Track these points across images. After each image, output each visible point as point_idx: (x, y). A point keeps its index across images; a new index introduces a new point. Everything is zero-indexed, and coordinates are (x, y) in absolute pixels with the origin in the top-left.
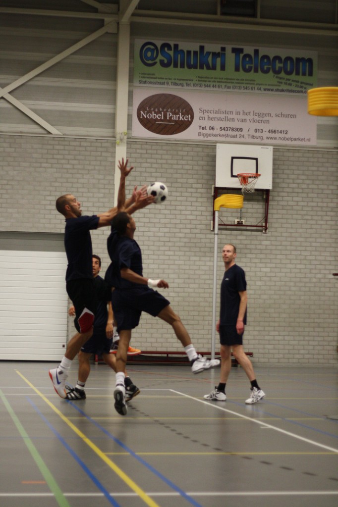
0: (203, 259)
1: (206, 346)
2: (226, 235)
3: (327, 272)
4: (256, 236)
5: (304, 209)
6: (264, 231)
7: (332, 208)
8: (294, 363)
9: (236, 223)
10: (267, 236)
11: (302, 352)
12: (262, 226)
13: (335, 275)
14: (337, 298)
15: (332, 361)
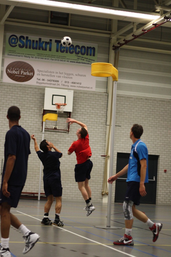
1: (36, 190)
3: (98, 154)
4: (63, 135)
6: (67, 133)
7: (102, 122)
8: (80, 200)
9: (53, 128)
10: (69, 135)
12: (66, 130)
13: (102, 156)
14: (103, 168)
15: (99, 199)
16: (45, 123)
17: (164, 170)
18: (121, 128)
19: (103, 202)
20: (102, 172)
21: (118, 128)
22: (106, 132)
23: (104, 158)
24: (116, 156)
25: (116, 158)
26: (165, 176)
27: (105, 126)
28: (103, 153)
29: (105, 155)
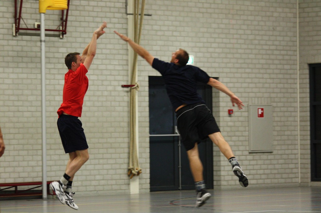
0: (7, 70)
1: (13, 175)
2: (27, 41)
3: (116, 83)
4: (54, 42)
5: (94, 10)
6: (61, 37)
7: (119, 8)
8: (91, 191)
9: (36, 27)
10: (63, 42)
11: (98, 177)
12: (59, 31)
13: (124, 86)
14: (126, 114)
15: (124, 187)
16: (45, 17)
17: (227, 111)
18: (152, 20)
19: (131, 193)
20: (125, 124)
21: (148, 20)
22: (127, 29)
23: (127, 92)
24: (147, 84)
25: (147, 89)
26: (230, 124)
27: (125, 15)
28: (125, 78)
29: (129, 84)
